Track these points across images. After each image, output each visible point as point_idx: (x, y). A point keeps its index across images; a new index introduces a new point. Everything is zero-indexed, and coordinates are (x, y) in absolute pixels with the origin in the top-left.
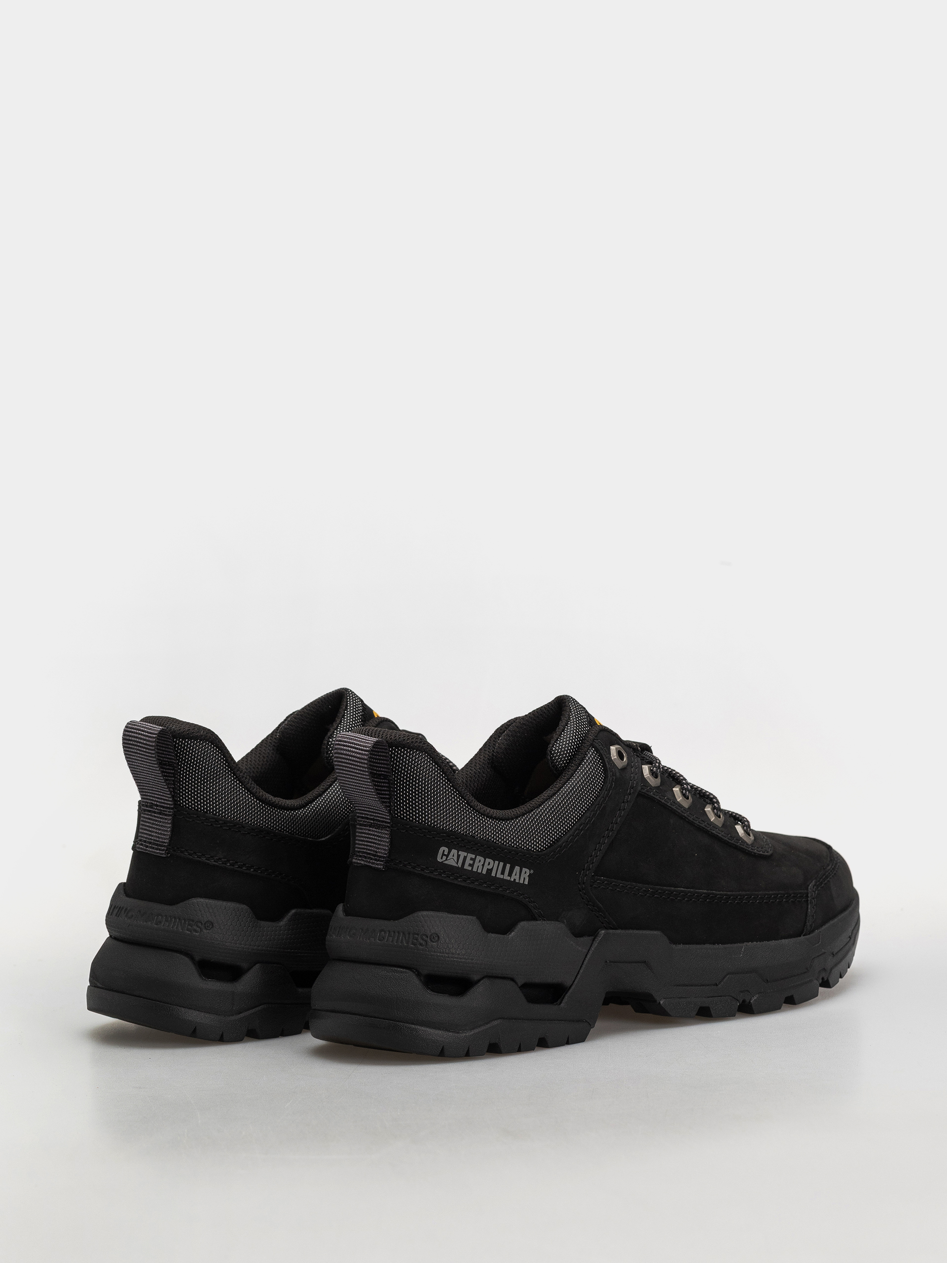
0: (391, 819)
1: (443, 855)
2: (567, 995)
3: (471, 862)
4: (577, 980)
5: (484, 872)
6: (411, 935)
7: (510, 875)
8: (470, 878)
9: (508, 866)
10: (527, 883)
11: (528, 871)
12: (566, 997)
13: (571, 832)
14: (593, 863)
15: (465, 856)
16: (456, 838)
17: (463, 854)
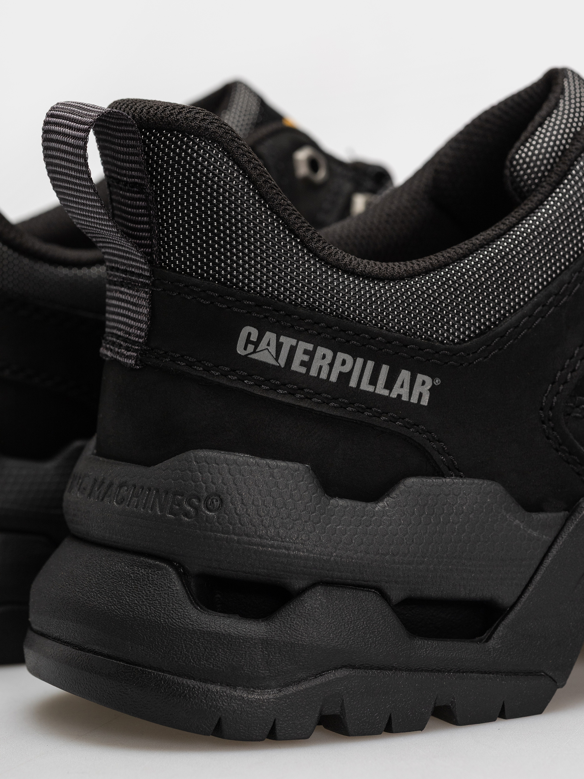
0: (152, 271)
1: (248, 341)
2: (503, 623)
3: (306, 358)
4: (527, 595)
5: (334, 378)
6: (171, 496)
7: (389, 385)
8: (302, 389)
9: (385, 369)
10: (425, 402)
11: (428, 380)
12: (501, 628)
13: (526, 309)
14: (574, 370)
15: (292, 347)
16: (275, 310)
17: (288, 342)
